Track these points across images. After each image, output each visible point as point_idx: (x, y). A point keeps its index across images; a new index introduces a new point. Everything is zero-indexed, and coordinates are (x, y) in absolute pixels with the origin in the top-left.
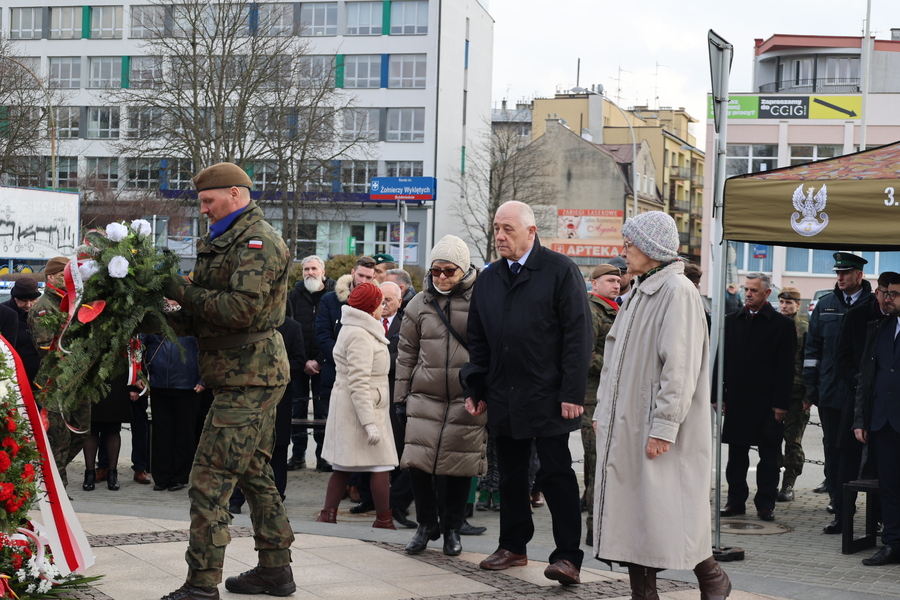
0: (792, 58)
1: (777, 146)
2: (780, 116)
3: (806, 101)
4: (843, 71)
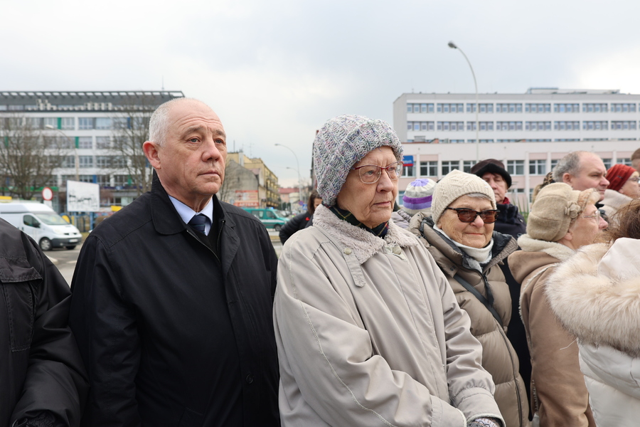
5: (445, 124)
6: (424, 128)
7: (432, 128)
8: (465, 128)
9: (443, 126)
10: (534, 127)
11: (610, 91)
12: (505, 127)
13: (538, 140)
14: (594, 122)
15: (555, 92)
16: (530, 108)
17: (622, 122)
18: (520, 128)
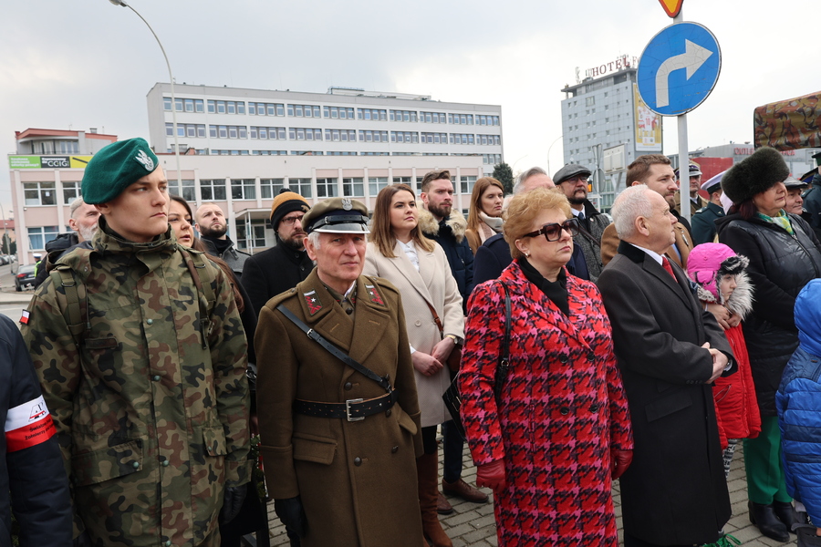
0: (39, 141)
1: (54, 182)
2: (54, 167)
3: (68, 159)
4: (69, 147)
5: (221, 129)
6: (191, 133)
7: (202, 134)
8: (249, 135)
9: (217, 131)
10: (336, 137)
11: (420, 96)
12: (300, 135)
13: (341, 153)
14: (404, 133)
15: (360, 94)
16: (331, 112)
17: (433, 134)
18: (319, 137)
